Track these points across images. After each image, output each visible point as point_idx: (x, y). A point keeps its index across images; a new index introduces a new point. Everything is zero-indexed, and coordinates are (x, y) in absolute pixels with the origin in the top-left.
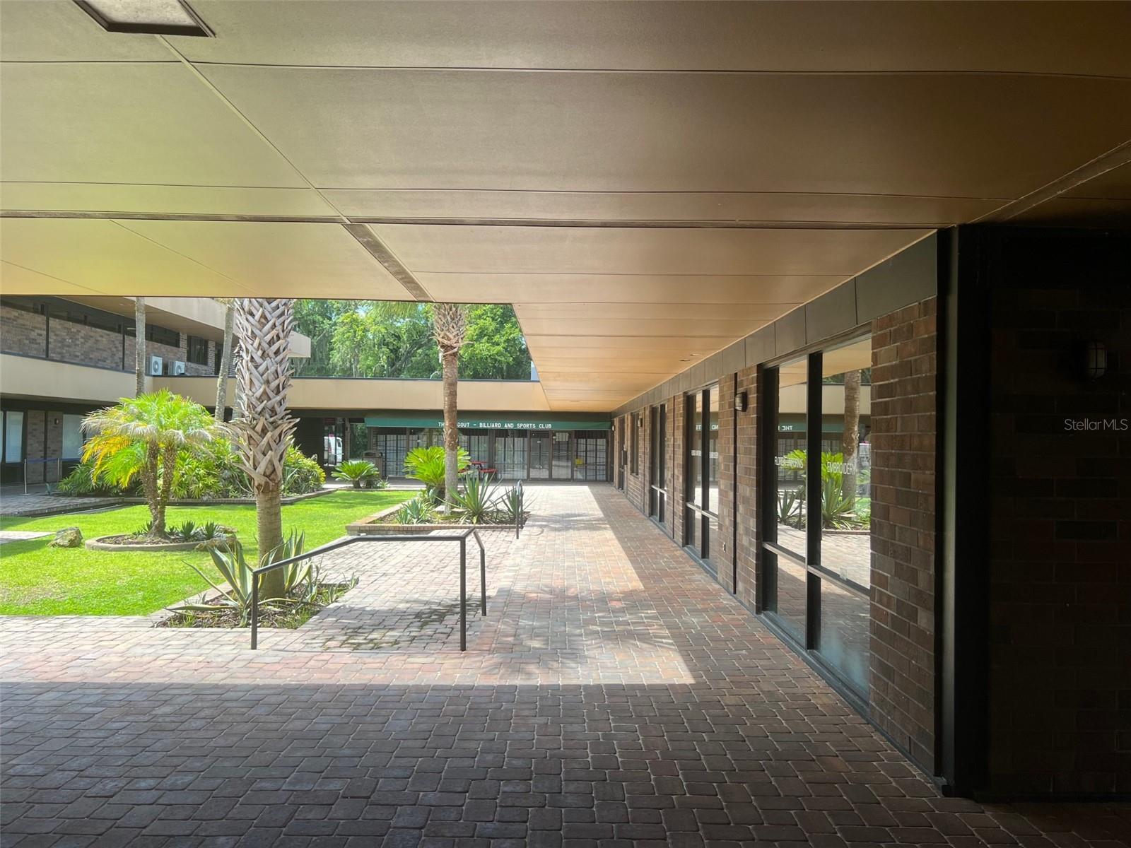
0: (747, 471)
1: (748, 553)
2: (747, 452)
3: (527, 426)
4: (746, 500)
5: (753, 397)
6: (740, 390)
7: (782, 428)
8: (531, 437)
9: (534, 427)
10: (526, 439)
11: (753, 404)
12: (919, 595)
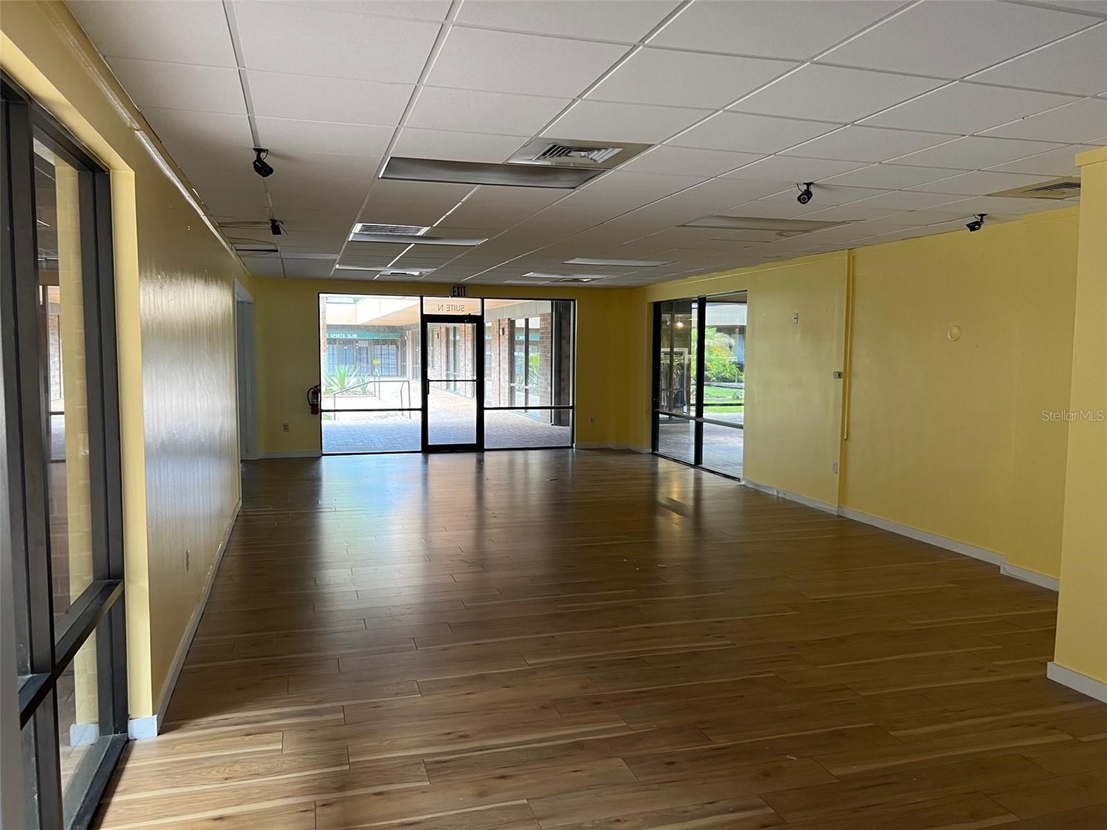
0: (504, 358)
1: (505, 388)
2: (505, 351)
3: (338, 336)
4: (504, 369)
5: (506, 330)
6: (501, 327)
7: (518, 338)
8: (339, 344)
9: (344, 337)
10: (335, 346)
11: (506, 333)
12: (548, 383)
